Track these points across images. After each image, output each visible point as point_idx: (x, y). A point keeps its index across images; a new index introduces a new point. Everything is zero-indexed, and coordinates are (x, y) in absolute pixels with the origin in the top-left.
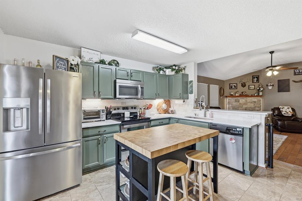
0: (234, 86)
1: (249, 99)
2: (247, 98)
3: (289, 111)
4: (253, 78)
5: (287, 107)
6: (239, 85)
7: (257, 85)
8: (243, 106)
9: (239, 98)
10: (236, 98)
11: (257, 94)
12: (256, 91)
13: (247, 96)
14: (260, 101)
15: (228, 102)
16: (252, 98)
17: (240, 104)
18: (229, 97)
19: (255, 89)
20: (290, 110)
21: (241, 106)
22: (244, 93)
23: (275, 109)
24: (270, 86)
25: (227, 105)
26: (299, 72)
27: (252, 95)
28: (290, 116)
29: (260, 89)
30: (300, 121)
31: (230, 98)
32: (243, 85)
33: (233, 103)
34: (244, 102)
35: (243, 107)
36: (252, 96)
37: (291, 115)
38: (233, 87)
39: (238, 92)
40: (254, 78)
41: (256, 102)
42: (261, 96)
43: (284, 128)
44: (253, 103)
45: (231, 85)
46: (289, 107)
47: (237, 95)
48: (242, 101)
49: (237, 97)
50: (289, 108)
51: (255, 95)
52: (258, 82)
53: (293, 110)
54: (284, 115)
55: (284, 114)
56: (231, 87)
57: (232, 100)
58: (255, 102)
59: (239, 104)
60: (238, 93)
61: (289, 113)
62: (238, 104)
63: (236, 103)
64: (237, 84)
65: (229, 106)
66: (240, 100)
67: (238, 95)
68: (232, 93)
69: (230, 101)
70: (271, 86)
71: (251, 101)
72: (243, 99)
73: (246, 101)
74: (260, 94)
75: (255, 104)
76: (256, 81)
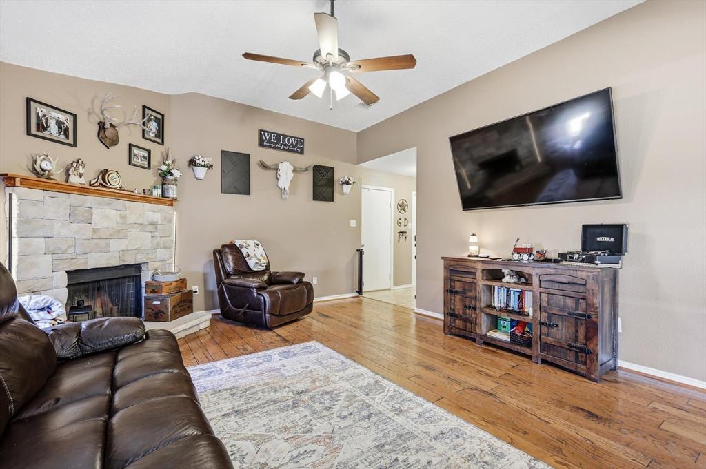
0: (60, 124)
1: (135, 211)
2: (127, 204)
6: (87, 131)
7: (158, 151)
8: (108, 245)
9: (89, 200)
10: (75, 199)
11: (159, 192)
12: (155, 179)
13: (125, 193)
14: (170, 221)
15: (24, 220)
16: (147, 206)
17: (95, 230)
18: (26, 182)
19: (152, 170)
21: (102, 243)
22: (113, 179)
23: (226, 250)
24: (200, 166)
25: (15, 241)
27: (143, 193)
29: (169, 172)
31: (37, 194)
32: (106, 134)
33: (57, 225)
34: (115, 225)
35: (111, 249)
36: (144, 198)
38: (53, 128)
39: (83, 165)
40: (149, 119)
41: (159, 227)
42: (171, 202)
44: (150, 227)
45: (42, 110)
47: (76, 180)
48: (107, 217)
49: (82, 190)
51: (155, 193)
52: (160, 140)
54: (255, 268)
55: (254, 263)
56: (42, 127)
58: (154, 224)
59: (90, 234)
60: (81, 170)
62: (86, 230)
63: (74, 226)
65: (26, 245)
66: (95, 211)
67: (83, 180)
68: (46, 166)
69: (31, 211)
70: (203, 166)
71: (140, 221)
72: (109, 204)
73: (123, 217)
74: (171, 191)
75: (157, 234)
76: (154, 135)
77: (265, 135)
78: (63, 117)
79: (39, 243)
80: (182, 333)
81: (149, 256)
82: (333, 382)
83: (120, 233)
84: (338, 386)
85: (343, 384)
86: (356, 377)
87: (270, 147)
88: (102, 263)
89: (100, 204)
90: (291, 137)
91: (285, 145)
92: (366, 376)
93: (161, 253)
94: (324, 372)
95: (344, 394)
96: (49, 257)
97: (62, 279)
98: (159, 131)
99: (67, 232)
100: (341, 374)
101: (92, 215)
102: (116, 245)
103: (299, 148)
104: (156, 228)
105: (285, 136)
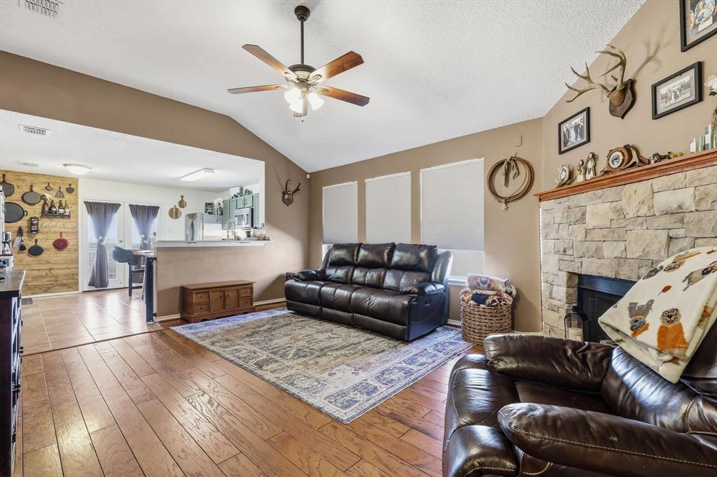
1: (636, 196)
15: (544, 226)
17: (587, 231)
33: (561, 227)
48: (599, 213)
62: (580, 232)
63: (571, 229)
64: (588, 108)
69: (548, 218)
72: (601, 196)
76: (709, 22)
78: (578, 120)
79: (551, 243)
82: (300, 364)
83: (615, 233)
84: (295, 361)
85: (290, 363)
86: (278, 370)
92: (268, 372)
94: (310, 372)
95: (290, 356)
96: (556, 257)
97: (563, 279)
100: (293, 372)
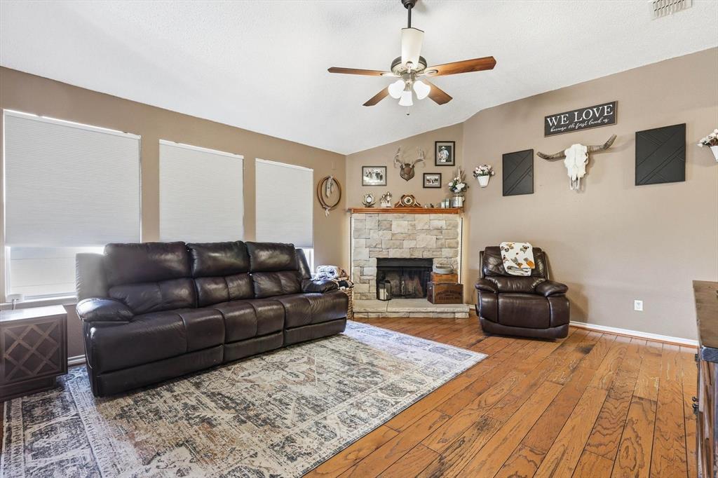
0: (377, 174)
1: (422, 220)
2: (417, 216)
3: (526, 260)
4: (437, 150)
5: (520, 245)
6: (394, 173)
7: (448, 173)
8: (402, 244)
9: (389, 216)
10: (382, 216)
11: (447, 204)
12: (447, 194)
13: (416, 209)
14: (456, 226)
15: (356, 230)
16: (433, 216)
17: (393, 235)
18: (358, 211)
19: (443, 188)
20: (529, 255)
21: (398, 243)
22: (409, 201)
23: (489, 252)
24: (481, 175)
25: (353, 240)
26: (559, 126)
27: (432, 206)
28: (526, 274)
29: (454, 187)
30: (547, 294)
31: (363, 216)
32: (407, 173)
33: (372, 231)
34: (406, 231)
35: (404, 247)
36: (432, 210)
37: (529, 273)
38: (374, 178)
39: (390, 196)
40: (441, 150)
41: (444, 231)
42: (459, 211)
43: (495, 322)
44: (436, 232)
45: (368, 170)
46: (527, 245)
47: (384, 205)
48: (401, 226)
49: (386, 211)
50: (526, 248)
51: (443, 206)
52: (452, 163)
53: (539, 254)
54: (511, 272)
55: (510, 268)
57: (369, 221)
58: (440, 230)
59: (390, 237)
60: (388, 198)
61: (525, 265)
62: (388, 235)
63: (381, 232)
64: (386, 167)
65: (357, 242)
66: (394, 224)
67: (389, 205)
68: (370, 200)
69: (360, 225)
70: (483, 175)
71: (427, 227)
72: (403, 217)
73: (414, 226)
74: (457, 202)
75: (441, 237)
76: (445, 161)
77: (551, 120)
78: (379, 170)
79: (363, 241)
80: (460, 314)
81: (434, 253)
83: (410, 236)
87: (560, 132)
88: (398, 255)
89: (396, 218)
90: (591, 108)
91: (580, 122)
93: (446, 252)
96: (368, 249)
97: (374, 262)
98: (450, 156)
99: (376, 236)
101: (391, 225)
102: (407, 244)
103: (605, 117)
104: (441, 233)
105: (580, 111)
